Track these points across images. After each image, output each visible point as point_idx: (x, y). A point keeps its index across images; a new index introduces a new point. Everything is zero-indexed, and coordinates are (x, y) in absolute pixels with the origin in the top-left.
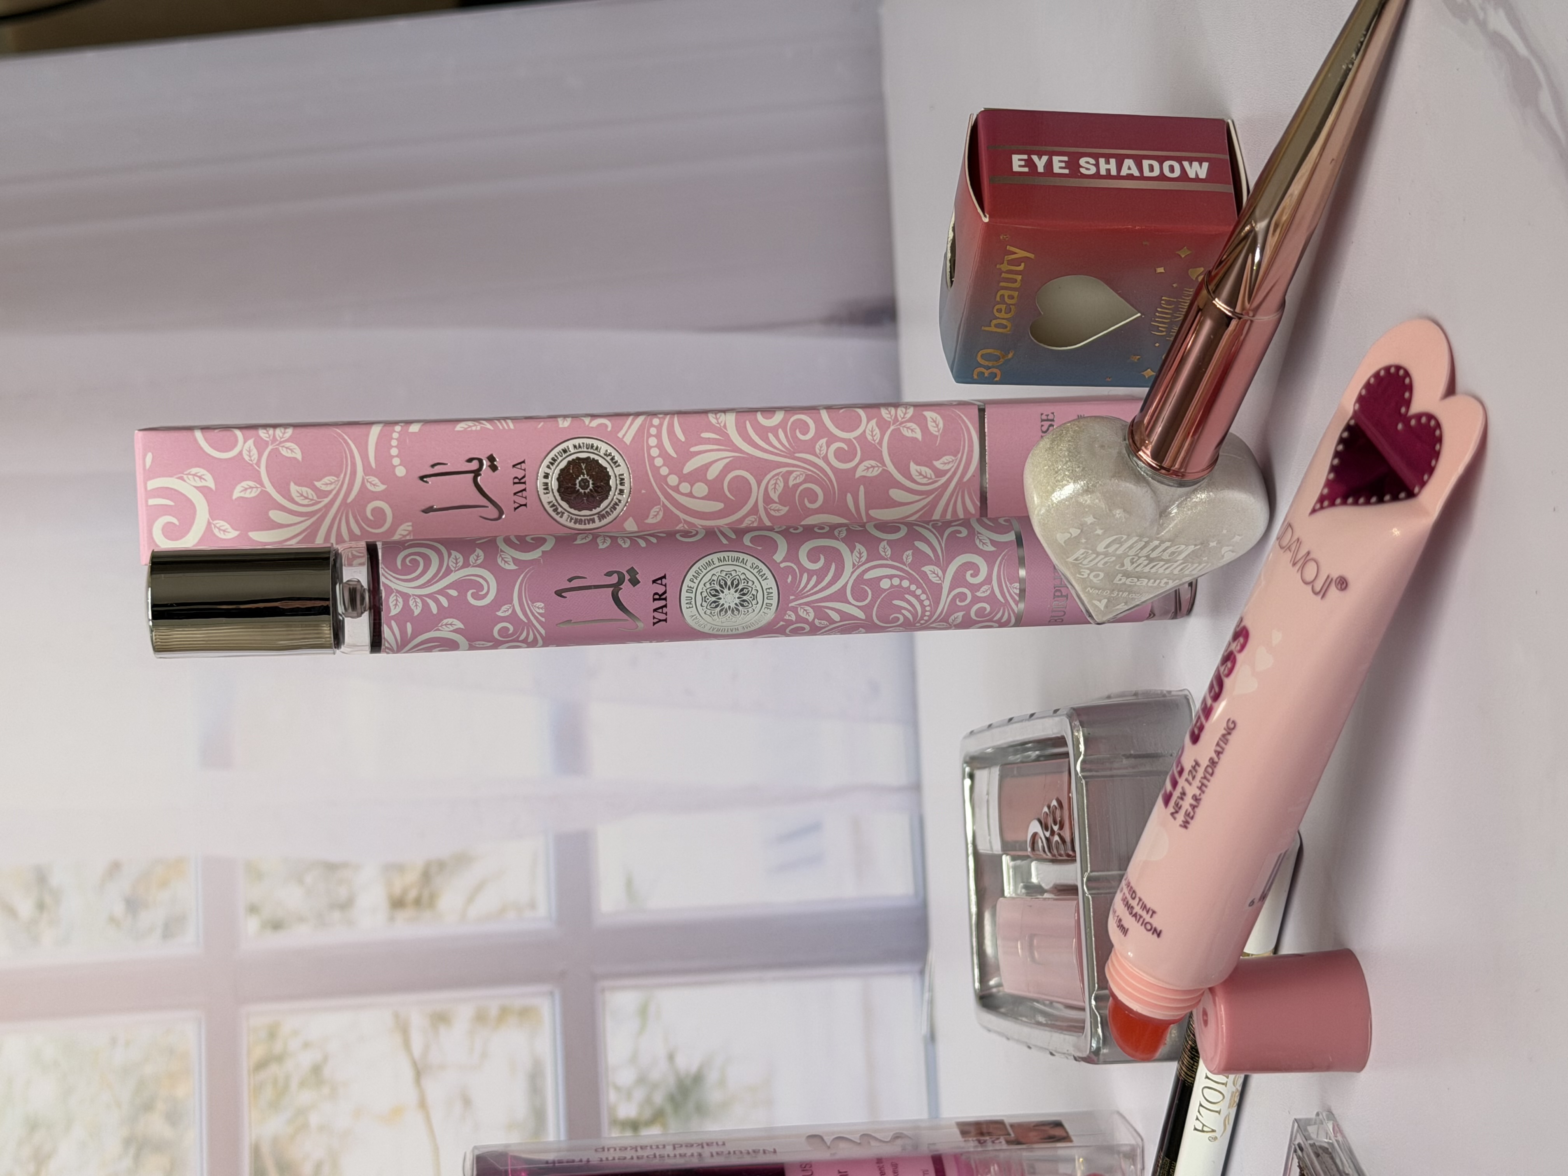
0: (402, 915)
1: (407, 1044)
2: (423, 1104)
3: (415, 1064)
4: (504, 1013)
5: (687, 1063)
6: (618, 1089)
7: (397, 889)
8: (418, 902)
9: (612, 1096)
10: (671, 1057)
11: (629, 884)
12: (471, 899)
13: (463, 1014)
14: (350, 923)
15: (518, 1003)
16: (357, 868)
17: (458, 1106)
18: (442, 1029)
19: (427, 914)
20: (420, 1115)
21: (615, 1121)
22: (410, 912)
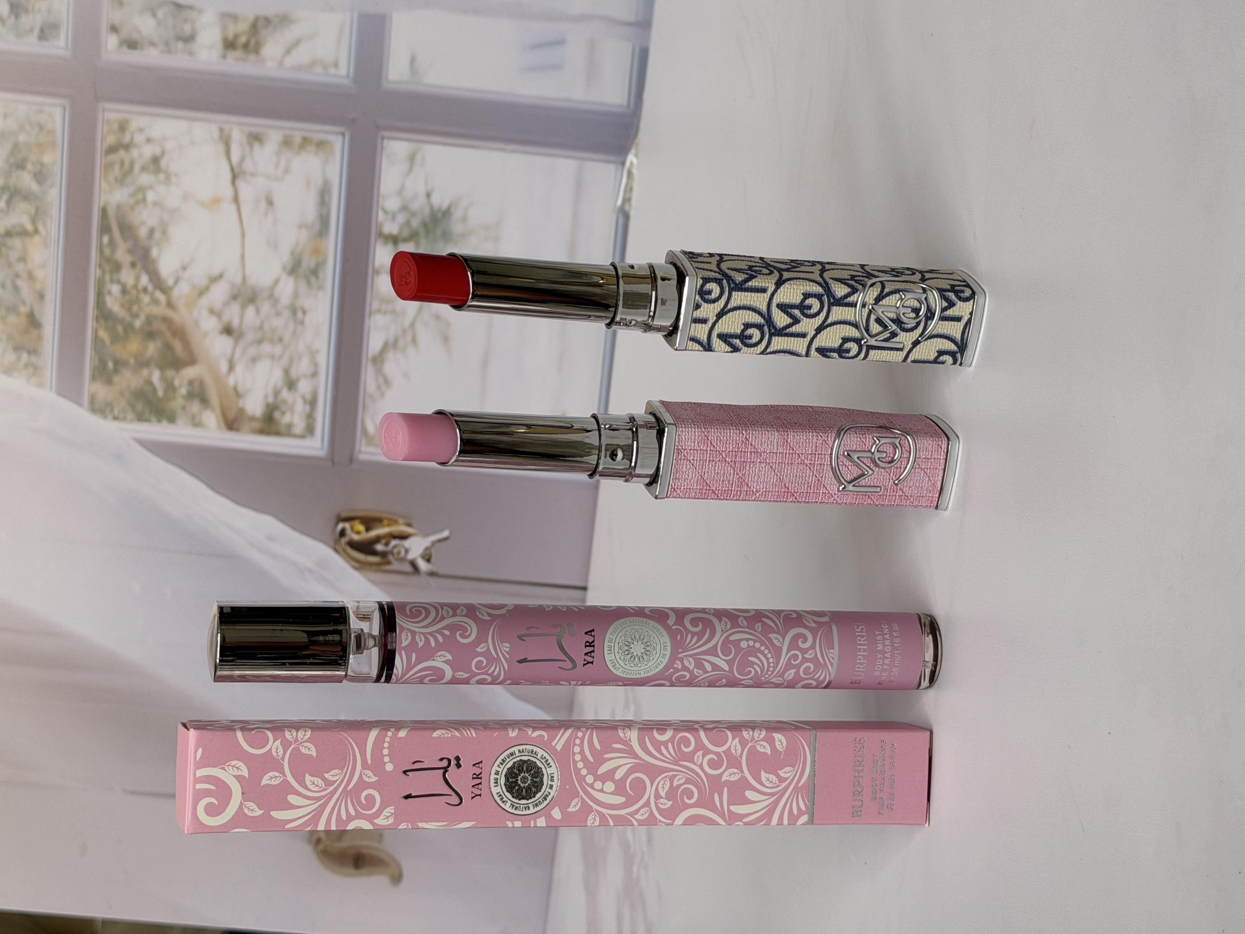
0: (232, 55)
1: (228, 153)
2: (236, 199)
3: (232, 169)
4: (306, 142)
5: (440, 200)
6: (386, 212)
7: (231, 34)
8: (246, 46)
9: (381, 216)
10: (428, 195)
11: (413, 60)
12: (288, 52)
13: (274, 138)
14: (191, 54)
15: (317, 137)
16: (200, 11)
17: (263, 205)
18: (257, 146)
19: (252, 57)
20: (233, 207)
21: (380, 235)
22: (239, 53)
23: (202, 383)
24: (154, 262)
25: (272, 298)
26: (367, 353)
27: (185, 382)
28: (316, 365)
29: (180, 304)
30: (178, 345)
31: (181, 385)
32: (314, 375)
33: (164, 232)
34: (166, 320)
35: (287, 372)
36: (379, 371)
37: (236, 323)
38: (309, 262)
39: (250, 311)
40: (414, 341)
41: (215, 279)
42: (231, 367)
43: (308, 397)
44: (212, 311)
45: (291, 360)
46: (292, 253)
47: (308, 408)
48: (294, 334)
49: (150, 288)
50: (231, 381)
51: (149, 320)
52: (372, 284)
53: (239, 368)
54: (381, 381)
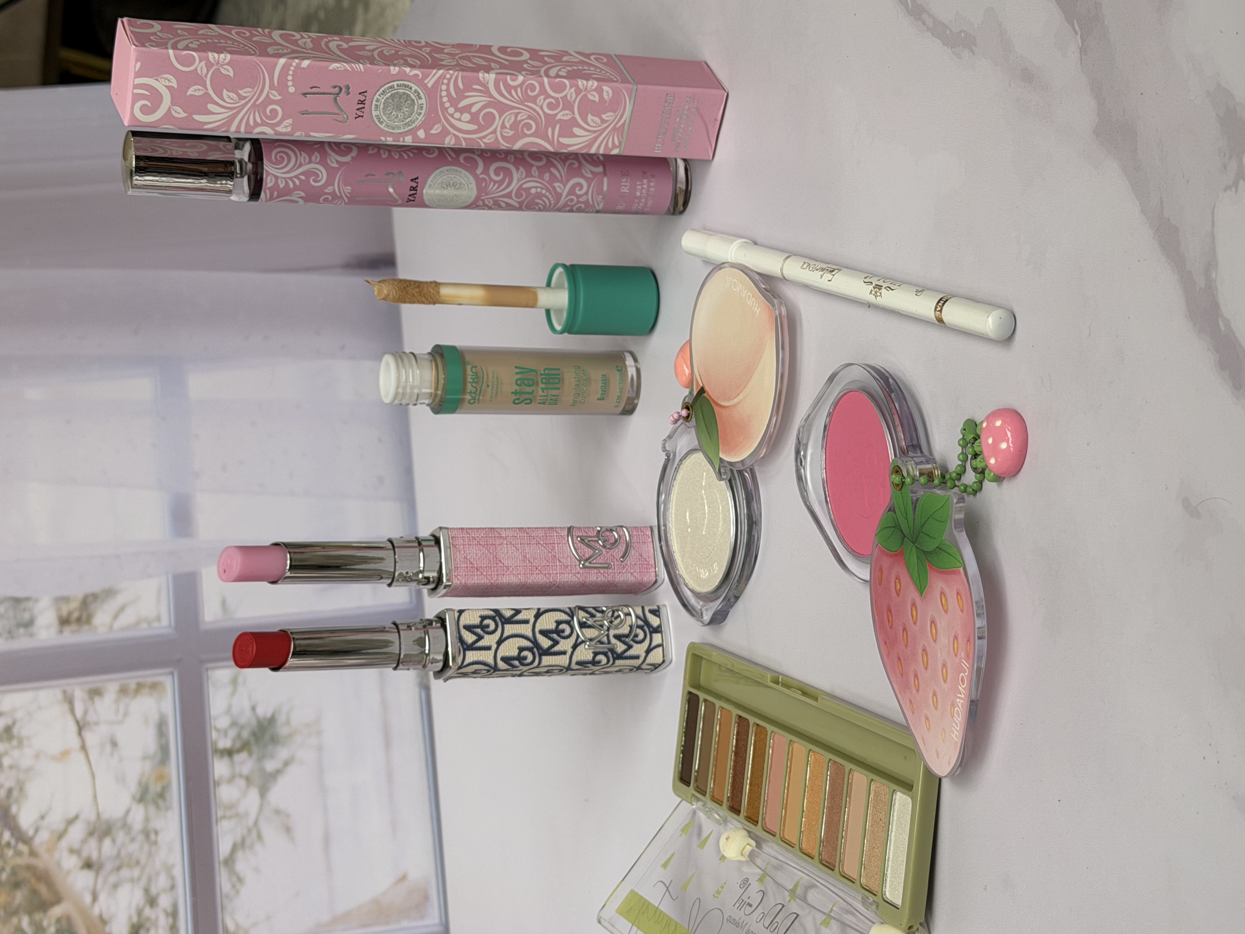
0: (67, 630)
1: (72, 711)
2: (83, 748)
3: (77, 722)
4: (140, 687)
5: (264, 711)
6: (218, 730)
7: (65, 613)
8: (79, 620)
9: (214, 735)
10: (253, 709)
11: (224, 602)
12: (116, 616)
13: (112, 689)
14: (31, 635)
15: (149, 680)
16: (37, 600)
17: (108, 747)
18: (97, 699)
19: (86, 627)
20: (81, 756)
21: (216, 751)
22: (74, 627)
23: (69, 919)
24: (14, 818)
25: (126, 826)
26: (219, 858)
27: (53, 920)
28: (173, 878)
29: (42, 851)
30: (43, 889)
31: (49, 925)
32: (173, 887)
33: (21, 790)
34: (30, 868)
35: (147, 891)
36: (232, 871)
37: (95, 856)
38: (155, 788)
39: (107, 842)
40: (259, 837)
41: (71, 822)
42: (95, 898)
43: (169, 910)
44: (72, 851)
45: (150, 880)
46: (140, 783)
47: (170, 920)
48: (150, 855)
49: (13, 842)
50: (96, 911)
51: (14, 872)
52: (215, 796)
53: (102, 897)
54: (235, 879)
